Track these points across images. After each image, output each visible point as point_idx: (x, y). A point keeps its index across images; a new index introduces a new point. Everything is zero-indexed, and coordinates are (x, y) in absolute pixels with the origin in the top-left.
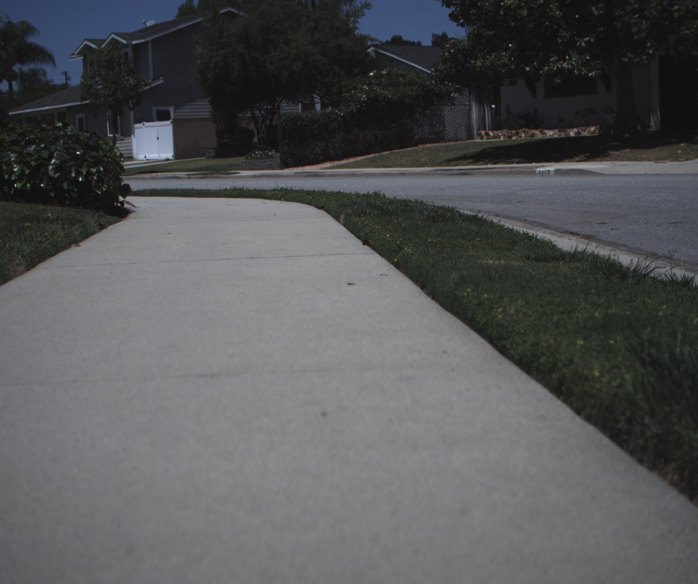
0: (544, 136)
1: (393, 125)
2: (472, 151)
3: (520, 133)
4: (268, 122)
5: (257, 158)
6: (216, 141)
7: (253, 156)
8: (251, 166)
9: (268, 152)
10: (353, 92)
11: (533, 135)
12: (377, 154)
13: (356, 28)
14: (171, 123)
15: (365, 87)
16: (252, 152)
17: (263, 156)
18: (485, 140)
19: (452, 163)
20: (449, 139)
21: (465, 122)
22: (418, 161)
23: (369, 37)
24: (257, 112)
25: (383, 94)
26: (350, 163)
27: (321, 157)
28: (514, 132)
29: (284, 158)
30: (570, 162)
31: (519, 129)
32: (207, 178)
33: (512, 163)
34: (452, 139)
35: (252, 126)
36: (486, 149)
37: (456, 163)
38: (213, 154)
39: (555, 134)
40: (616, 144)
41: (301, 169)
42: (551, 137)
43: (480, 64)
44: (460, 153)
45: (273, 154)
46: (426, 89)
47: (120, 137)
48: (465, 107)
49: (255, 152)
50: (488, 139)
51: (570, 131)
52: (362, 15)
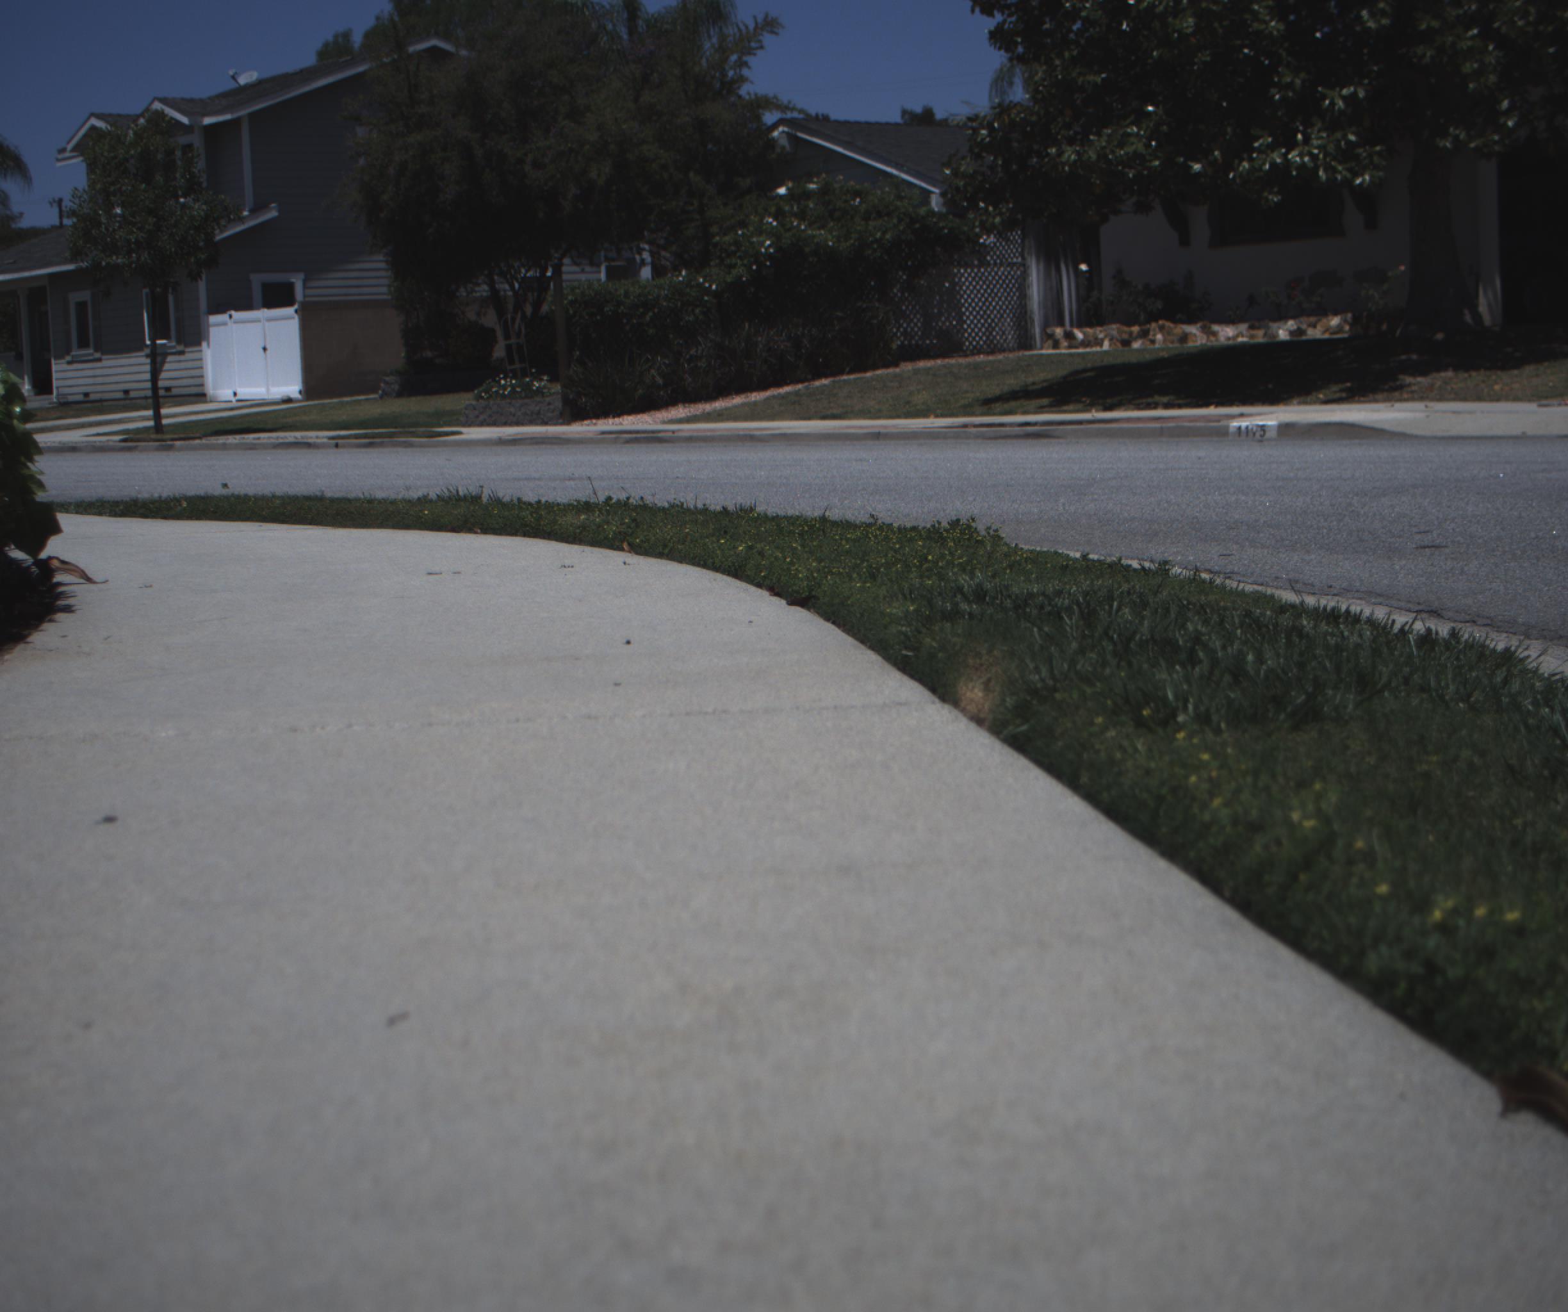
0: (1212, 338)
1: (839, 314)
2: (1040, 376)
3: (1151, 333)
4: (529, 310)
5: (504, 397)
6: (403, 355)
7: (494, 390)
8: (490, 416)
9: (532, 381)
10: (740, 232)
11: (1184, 338)
12: (800, 386)
13: (742, 79)
14: (296, 311)
15: (770, 220)
16: (490, 380)
17: (518, 390)
18: (1064, 351)
19: (998, 406)
20: (975, 347)
21: (1013, 307)
22: (908, 403)
23: (775, 101)
24: (503, 286)
25: (814, 236)
26: (736, 407)
27: (662, 393)
28: (1136, 329)
29: (571, 397)
30: (1305, 403)
31: (1149, 322)
32: (381, 445)
33: (1154, 406)
34: (982, 346)
35: (490, 319)
36: (1077, 373)
37: (1006, 406)
38: (396, 387)
39: (1241, 334)
40: (1414, 357)
41: (613, 424)
42: (1231, 342)
43: (1073, 157)
44: (1012, 382)
45: (544, 387)
46: (917, 226)
47: (174, 347)
48: (1012, 269)
49: (499, 382)
50: (1070, 347)
51: (1279, 328)
52: (757, 48)
